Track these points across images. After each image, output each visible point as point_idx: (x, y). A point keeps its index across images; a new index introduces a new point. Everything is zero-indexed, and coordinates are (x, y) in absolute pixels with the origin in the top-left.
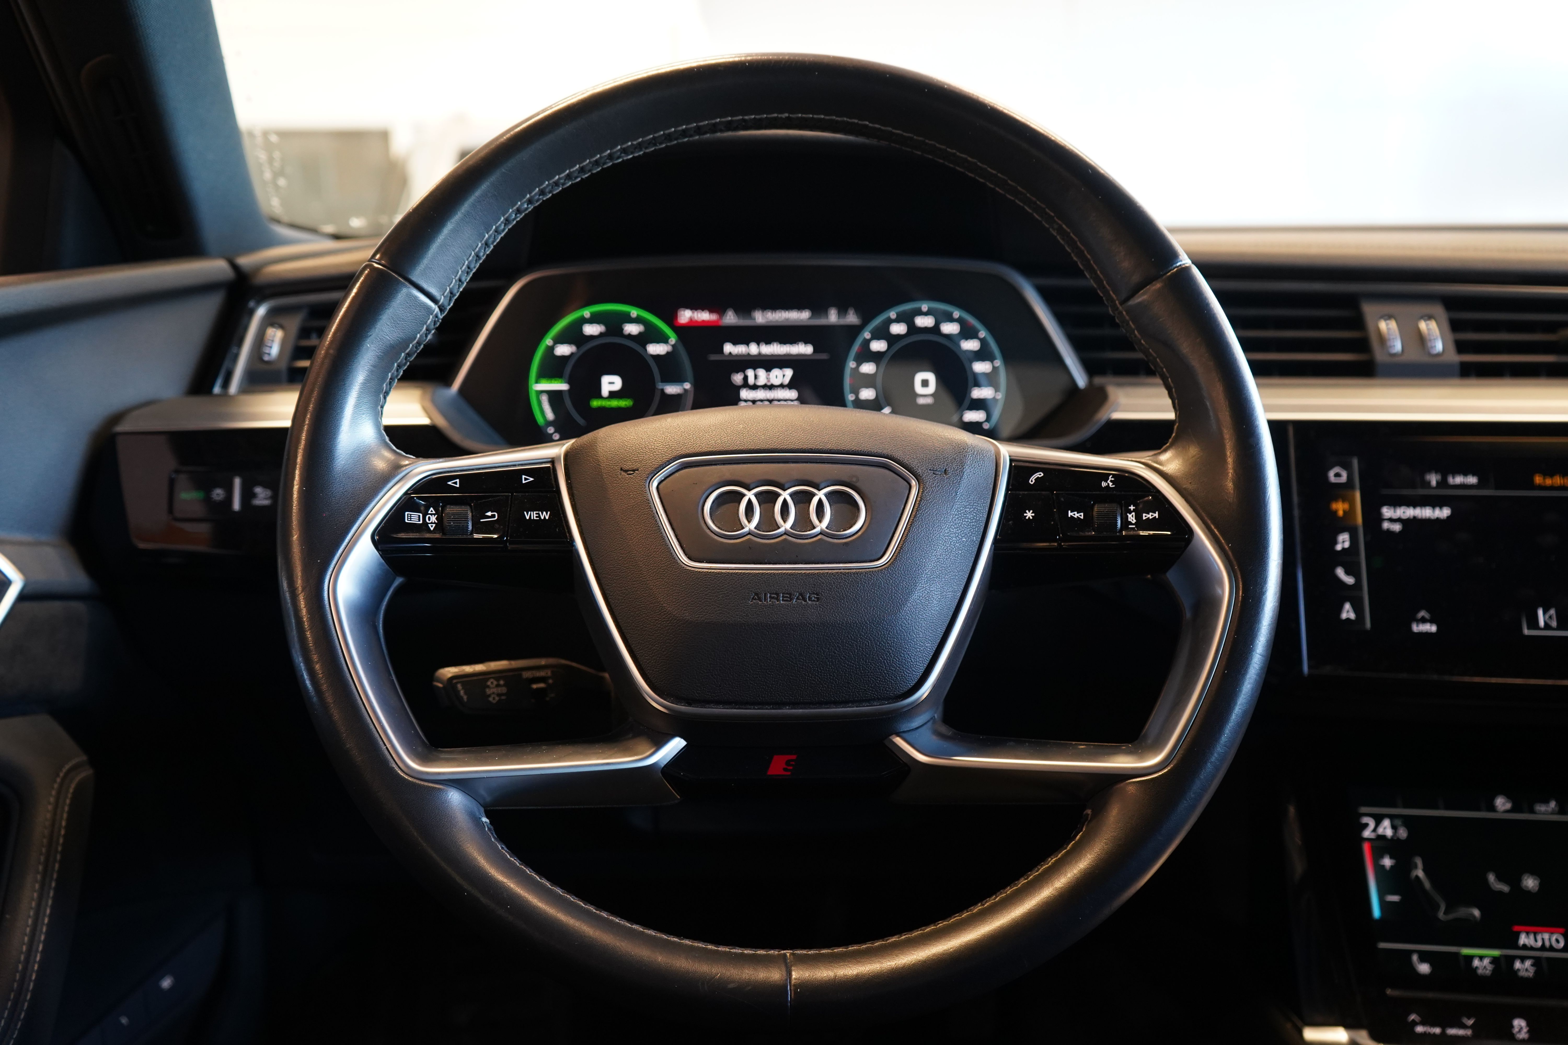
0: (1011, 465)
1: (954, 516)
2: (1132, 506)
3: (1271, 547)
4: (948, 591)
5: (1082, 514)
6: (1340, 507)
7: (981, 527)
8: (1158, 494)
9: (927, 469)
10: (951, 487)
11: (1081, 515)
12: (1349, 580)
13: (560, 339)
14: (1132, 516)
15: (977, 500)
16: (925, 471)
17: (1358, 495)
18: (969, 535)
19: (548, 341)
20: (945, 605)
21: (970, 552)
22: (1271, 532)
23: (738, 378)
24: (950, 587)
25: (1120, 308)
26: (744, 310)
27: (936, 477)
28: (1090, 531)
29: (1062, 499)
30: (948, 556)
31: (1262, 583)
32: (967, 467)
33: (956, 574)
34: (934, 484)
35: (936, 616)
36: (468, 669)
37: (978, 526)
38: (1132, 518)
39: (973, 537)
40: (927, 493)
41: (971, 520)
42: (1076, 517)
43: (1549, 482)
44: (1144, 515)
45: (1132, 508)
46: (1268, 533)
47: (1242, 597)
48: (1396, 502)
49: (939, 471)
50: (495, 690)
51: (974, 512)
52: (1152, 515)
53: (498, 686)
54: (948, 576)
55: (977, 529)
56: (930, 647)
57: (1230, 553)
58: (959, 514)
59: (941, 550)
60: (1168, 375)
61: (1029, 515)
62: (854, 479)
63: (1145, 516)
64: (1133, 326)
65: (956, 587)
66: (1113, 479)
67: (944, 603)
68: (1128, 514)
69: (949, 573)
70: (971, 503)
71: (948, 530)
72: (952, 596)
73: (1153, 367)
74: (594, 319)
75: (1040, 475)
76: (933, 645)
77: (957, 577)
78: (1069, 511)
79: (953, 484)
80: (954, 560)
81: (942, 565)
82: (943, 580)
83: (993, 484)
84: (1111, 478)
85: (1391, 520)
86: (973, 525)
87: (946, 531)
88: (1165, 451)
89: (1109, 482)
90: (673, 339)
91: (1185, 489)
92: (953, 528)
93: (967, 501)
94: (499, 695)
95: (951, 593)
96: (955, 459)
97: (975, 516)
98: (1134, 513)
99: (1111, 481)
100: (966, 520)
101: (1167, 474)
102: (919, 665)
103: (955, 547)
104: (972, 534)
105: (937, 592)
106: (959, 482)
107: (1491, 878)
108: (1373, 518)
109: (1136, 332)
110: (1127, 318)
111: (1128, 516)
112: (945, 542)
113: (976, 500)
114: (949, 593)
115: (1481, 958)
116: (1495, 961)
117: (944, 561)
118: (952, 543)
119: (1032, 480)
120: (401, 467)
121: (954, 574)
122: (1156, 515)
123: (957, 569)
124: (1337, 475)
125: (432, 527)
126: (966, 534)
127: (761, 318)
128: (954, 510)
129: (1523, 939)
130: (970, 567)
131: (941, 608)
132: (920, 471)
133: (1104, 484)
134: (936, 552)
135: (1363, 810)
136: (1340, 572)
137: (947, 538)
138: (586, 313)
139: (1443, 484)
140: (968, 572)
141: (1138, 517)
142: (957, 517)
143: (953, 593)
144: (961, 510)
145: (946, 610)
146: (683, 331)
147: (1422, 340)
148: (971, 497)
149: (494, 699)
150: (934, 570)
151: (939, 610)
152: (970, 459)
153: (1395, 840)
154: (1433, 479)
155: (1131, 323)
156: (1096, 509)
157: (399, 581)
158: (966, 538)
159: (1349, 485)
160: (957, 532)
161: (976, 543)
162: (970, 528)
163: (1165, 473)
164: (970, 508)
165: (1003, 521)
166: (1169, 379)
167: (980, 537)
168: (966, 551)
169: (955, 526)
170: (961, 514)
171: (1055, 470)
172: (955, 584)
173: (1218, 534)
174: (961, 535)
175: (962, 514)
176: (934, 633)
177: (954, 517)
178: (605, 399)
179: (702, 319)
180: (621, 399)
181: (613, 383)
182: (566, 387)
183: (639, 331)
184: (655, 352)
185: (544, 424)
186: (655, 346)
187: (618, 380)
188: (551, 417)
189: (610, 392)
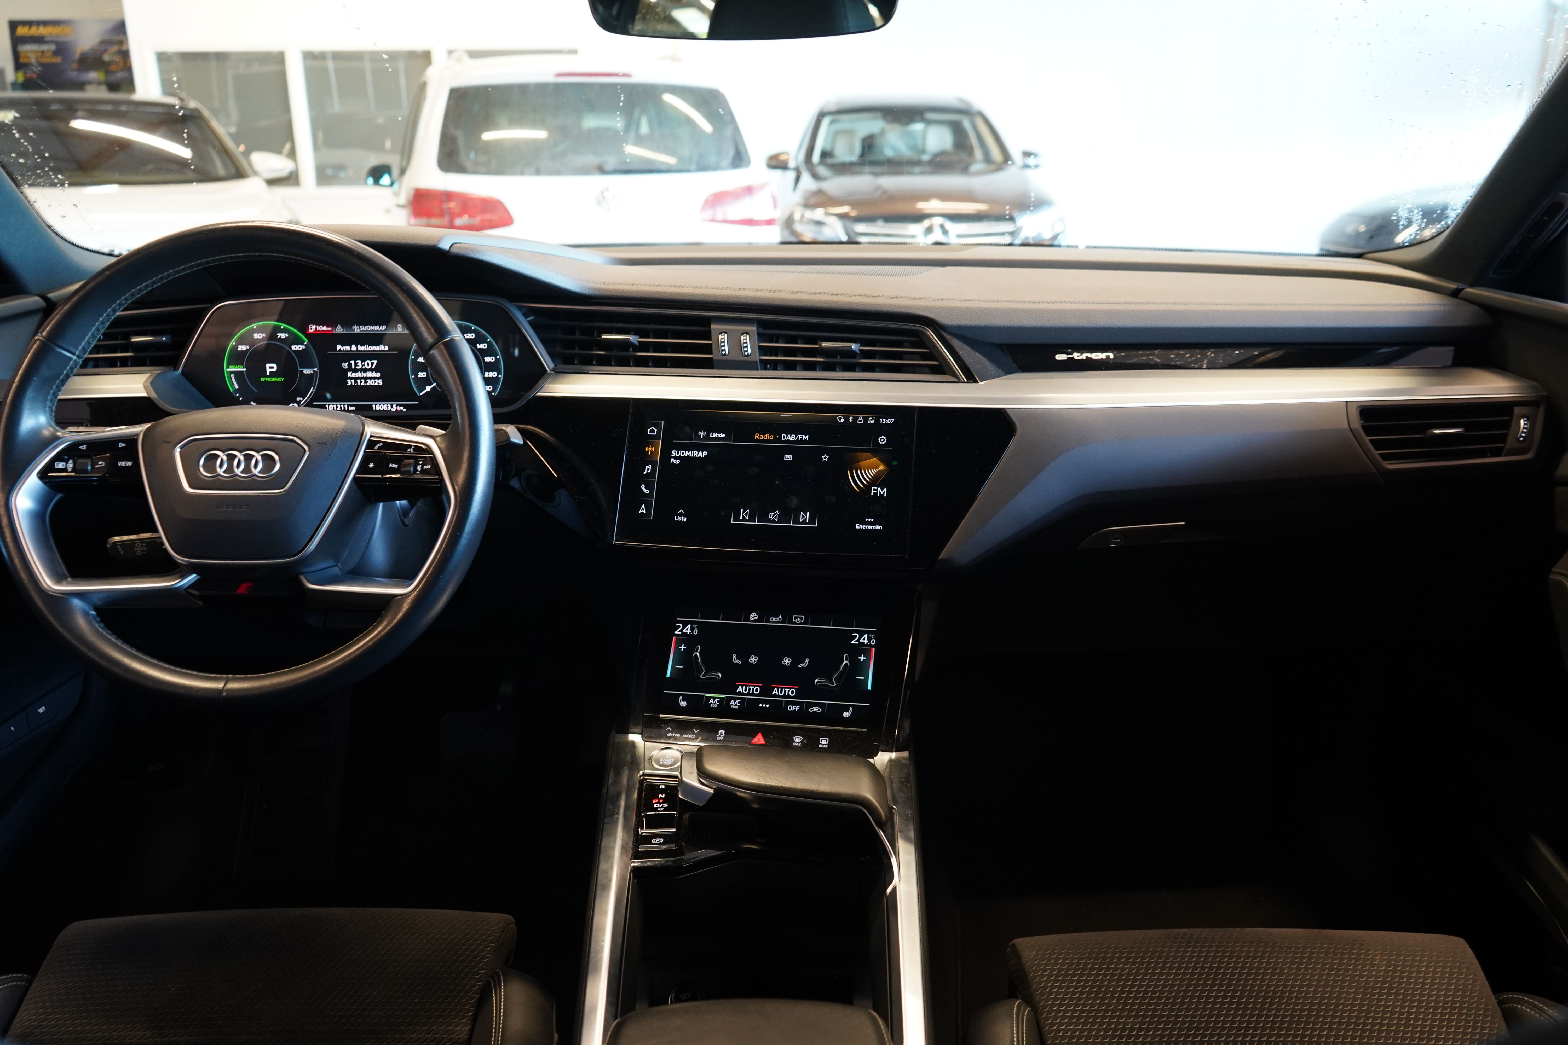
0: (369, 439)
6: (649, 449)
8: (433, 457)
9: (315, 443)
10: (327, 452)
11: (396, 466)
12: (647, 491)
13: (240, 342)
17: (660, 443)
19: (233, 343)
22: (479, 479)
23: (345, 365)
26: (347, 325)
27: (319, 447)
28: (398, 475)
32: (339, 441)
34: (318, 450)
36: (126, 538)
38: (419, 468)
40: (313, 455)
41: (338, 468)
43: (762, 437)
45: (420, 462)
46: (477, 480)
48: (679, 448)
49: (322, 443)
50: (140, 549)
51: (341, 464)
53: (142, 546)
63: (425, 467)
65: (326, 502)
74: (258, 330)
75: (381, 444)
79: (329, 450)
84: (413, 447)
85: (675, 458)
86: (339, 471)
89: (411, 449)
90: (306, 342)
91: (444, 455)
94: (142, 551)
97: (341, 466)
98: (420, 465)
99: (413, 449)
100: (335, 469)
101: (440, 446)
106: (333, 449)
107: (734, 656)
108: (666, 455)
111: (417, 467)
115: (714, 698)
116: (721, 700)
120: (58, 438)
122: (429, 467)
124: (652, 431)
125: (70, 470)
127: (357, 329)
128: (328, 463)
129: (740, 689)
130: (336, 492)
132: (311, 444)
133: (409, 450)
135: (679, 619)
136: (643, 487)
138: (254, 326)
139: (707, 437)
140: (335, 494)
141: (422, 468)
142: (329, 467)
146: (311, 337)
147: (740, 346)
149: (139, 553)
152: (343, 437)
153: (691, 636)
154: (702, 434)
156: (404, 462)
157: (59, 496)
159: (657, 437)
160: (329, 474)
162: (337, 472)
164: (339, 462)
175: (333, 466)
178: (269, 377)
179: (323, 330)
180: (278, 377)
181: (273, 368)
182: (245, 370)
183: (286, 337)
184: (296, 349)
185: (233, 391)
186: (295, 346)
187: (275, 365)
188: (237, 387)
189: (270, 372)
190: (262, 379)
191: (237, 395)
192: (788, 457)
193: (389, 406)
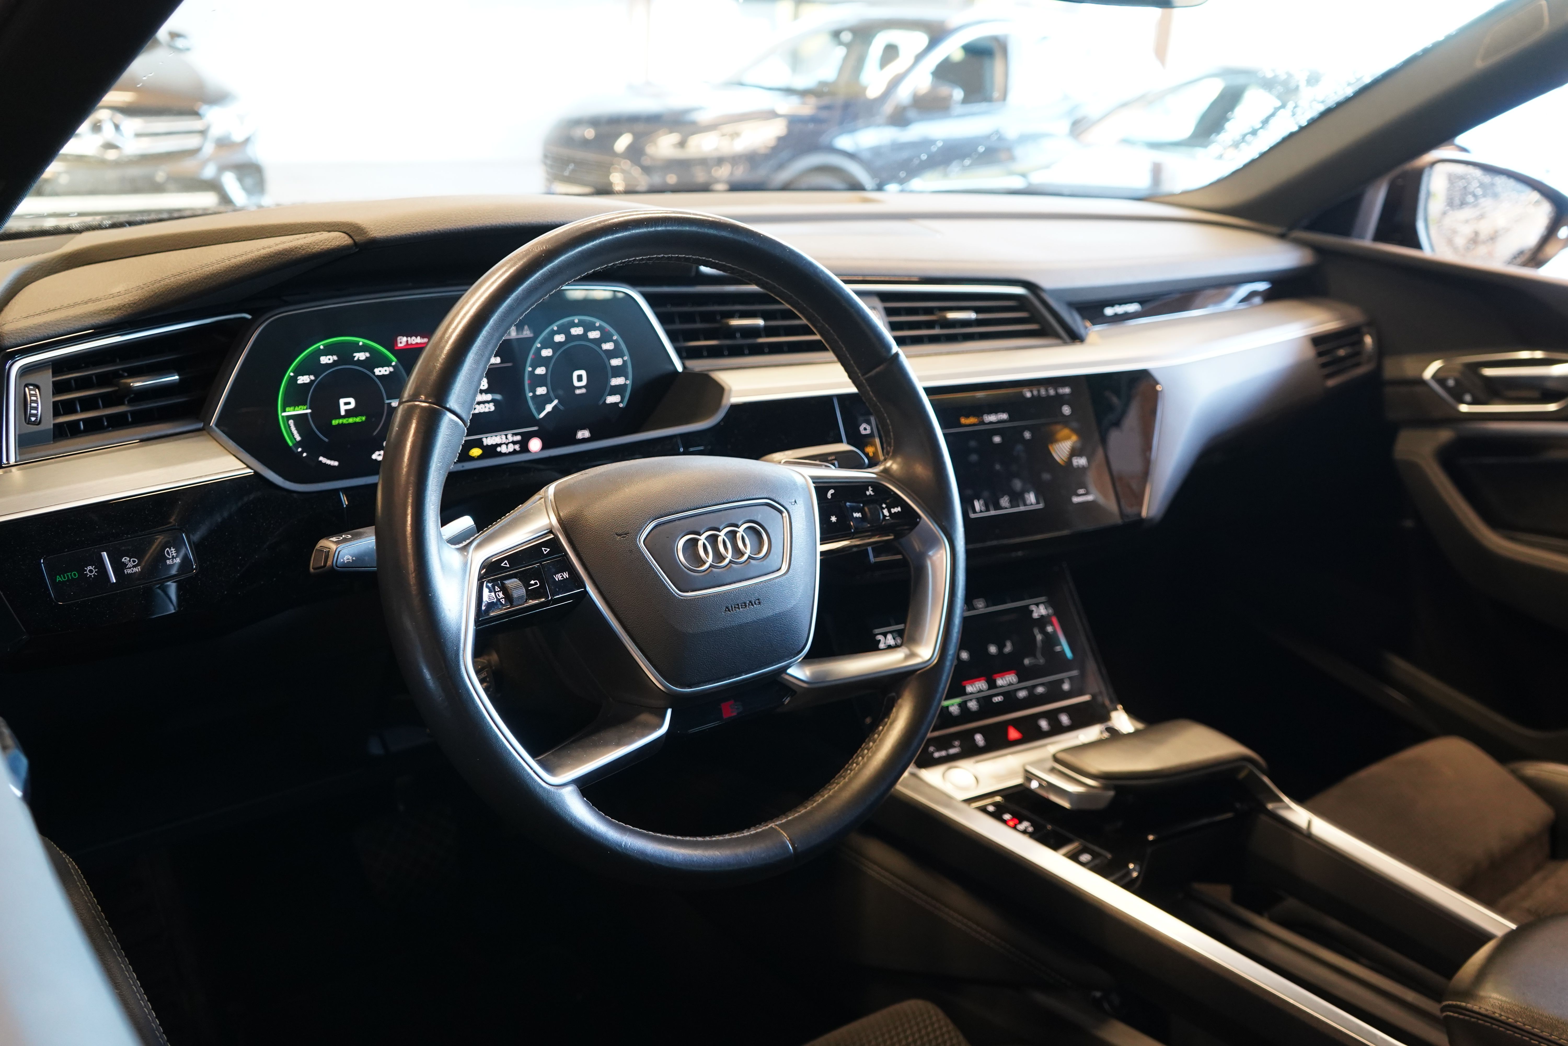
2: (884, 504)
13: (299, 372)
17: (877, 441)
19: (290, 373)
28: (867, 524)
38: (886, 512)
45: (884, 506)
52: (897, 510)
61: (834, 519)
63: (893, 511)
68: (883, 510)
74: (327, 351)
75: (832, 491)
90: (394, 361)
98: (886, 509)
99: (871, 490)
111: (884, 512)
115: (953, 705)
116: (960, 705)
119: (829, 496)
122: (899, 509)
124: (865, 429)
125: (503, 602)
129: (969, 689)
133: (868, 493)
135: (877, 631)
138: (321, 345)
141: (890, 512)
146: (401, 354)
156: (866, 509)
178: (344, 417)
179: (417, 343)
180: (356, 416)
181: (349, 403)
182: (309, 411)
183: (367, 357)
184: (380, 374)
185: (294, 445)
186: (380, 369)
187: (352, 400)
188: (298, 438)
189: (346, 411)
190: (335, 422)
191: (300, 450)
192: (997, 439)
193: (504, 437)
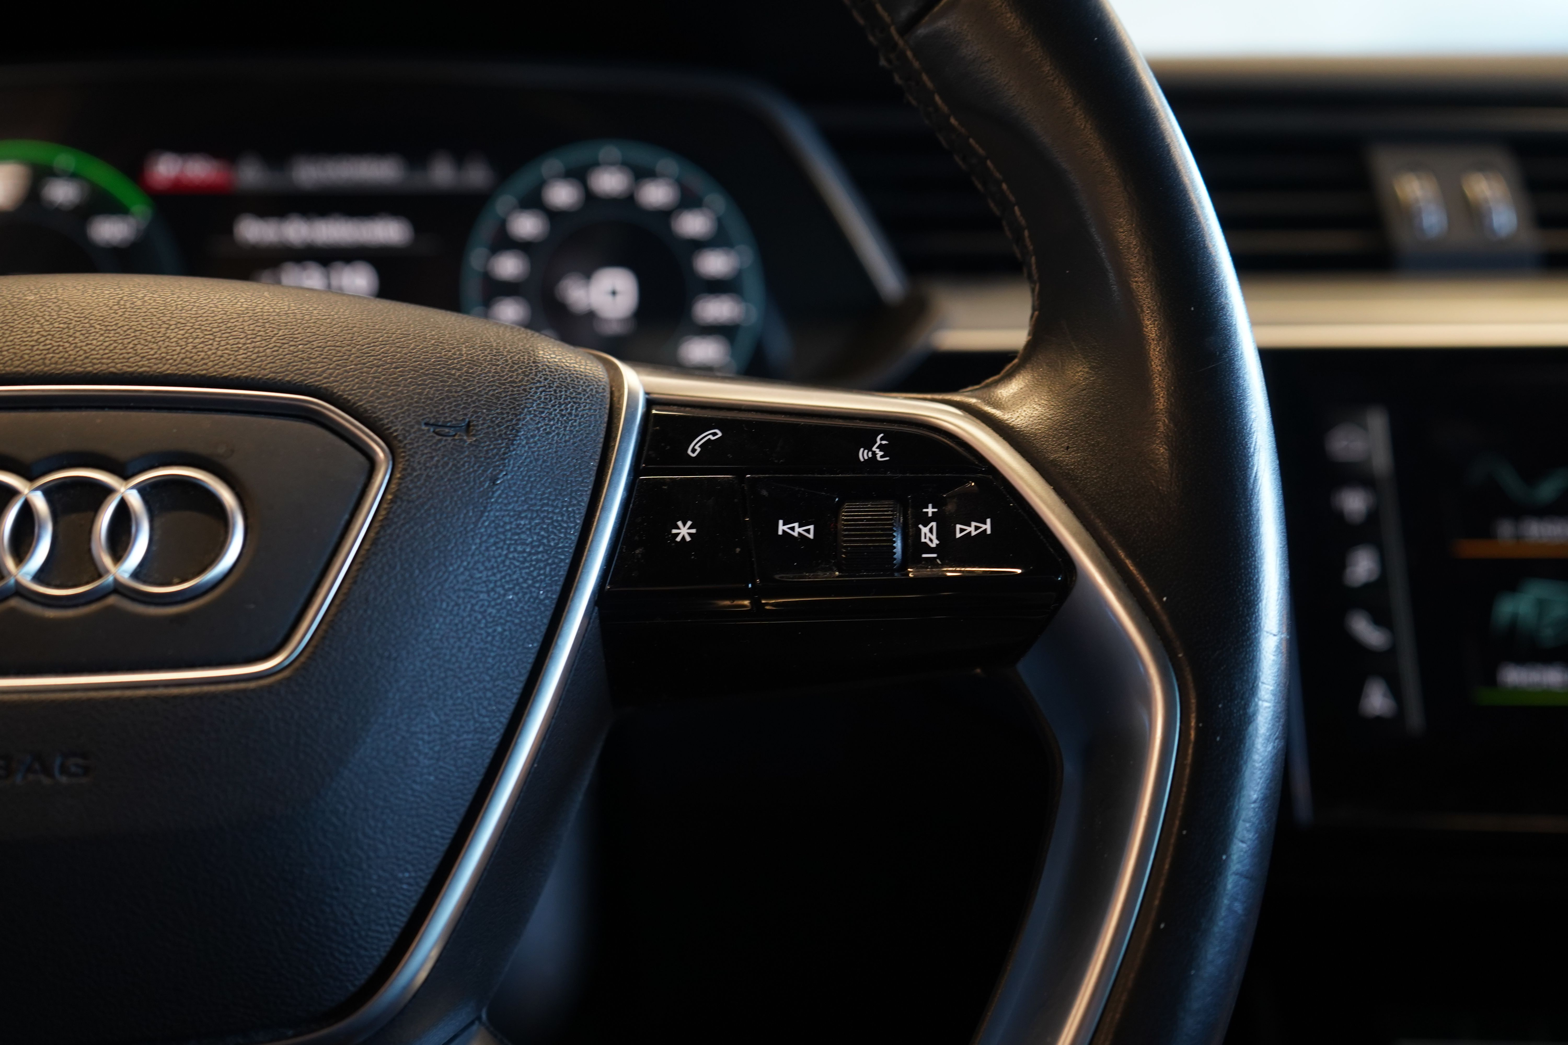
0: (647, 415)
1: (484, 538)
2: (930, 505)
3: (1264, 602)
4: (462, 730)
5: (812, 527)
7: (562, 564)
8: (991, 477)
9: (418, 423)
10: (479, 467)
11: (808, 531)
12: (1379, 641)
14: (931, 530)
15: (552, 498)
16: (412, 427)
18: (525, 585)
20: (453, 768)
21: (529, 627)
22: (1262, 564)
24: (468, 720)
25: (901, 43)
27: (440, 441)
28: (831, 569)
29: (765, 493)
30: (465, 641)
31: (1244, 693)
32: (528, 418)
33: (489, 686)
34: (432, 458)
35: (425, 797)
37: (554, 563)
38: (929, 535)
39: (539, 589)
40: (412, 481)
41: (532, 547)
42: (796, 534)
44: (958, 527)
45: (930, 510)
46: (1256, 567)
47: (1198, 729)
49: (450, 427)
51: (542, 529)
52: (977, 528)
54: (462, 691)
55: (548, 569)
56: (412, 881)
57: (1164, 618)
58: (499, 533)
59: (443, 627)
60: (1012, 198)
61: (684, 531)
62: (221, 450)
63: (962, 530)
64: (929, 84)
65: (487, 719)
66: (884, 442)
67: (452, 762)
68: (920, 526)
69: (465, 683)
70: (535, 505)
71: (467, 573)
72: (477, 742)
73: (979, 186)
75: (714, 434)
76: (420, 874)
77: (489, 694)
78: (781, 522)
79: (486, 459)
80: (481, 649)
81: (447, 665)
82: (450, 702)
83: (597, 457)
84: (882, 439)
86: (538, 561)
87: (461, 578)
88: (1010, 376)
89: (874, 449)
91: (1054, 463)
92: (482, 568)
93: (525, 501)
95: (470, 736)
96: (498, 398)
97: (543, 537)
98: (934, 524)
99: (881, 447)
100: (519, 548)
101: (1013, 427)
102: (378, 932)
103: (484, 617)
104: (534, 582)
105: (429, 734)
106: (504, 453)
109: (937, 98)
110: (916, 65)
111: (920, 530)
112: (457, 604)
113: (548, 499)
114: (465, 736)
117: (452, 655)
118: (477, 608)
119: (695, 448)
121: (481, 686)
122: (987, 527)
123: (490, 672)
126: (518, 584)
128: (486, 524)
130: (529, 667)
131: (441, 776)
132: (397, 428)
133: (863, 455)
134: (428, 631)
136: (1360, 625)
137: (462, 594)
140: (523, 678)
141: (945, 533)
142: (492, 540)
143: (478, 736)
144: (505, 523)
145: (459, 781)
148: (534, 491)
150: (423, 678)
151: (437, 782)
152: (540, 398)
155: (925, 77)
156: (844, 515)
158: (516, 594)
160: (492, 578)
161: (545, 605)
162: (528, 568)
163: (1008, 425)
164: (532, 519)
165: (621, 548)
166: (1016, 208)
167: (559, 588)
168: (516, 625)
169: (487, 564)
170: (503, 533)
171: (749, 423)
172: (483, 712)
173: (1135, 572)
174: (503, 586)
175: (509, 535)
176: (422, 843)
177: (486, 541)
